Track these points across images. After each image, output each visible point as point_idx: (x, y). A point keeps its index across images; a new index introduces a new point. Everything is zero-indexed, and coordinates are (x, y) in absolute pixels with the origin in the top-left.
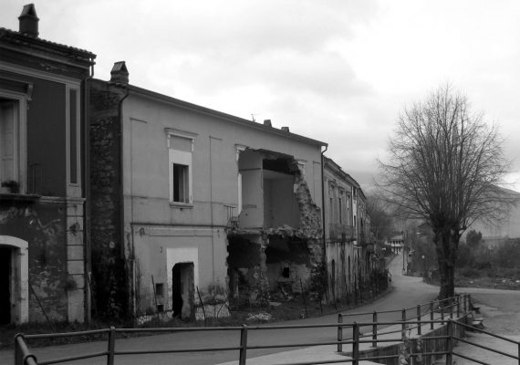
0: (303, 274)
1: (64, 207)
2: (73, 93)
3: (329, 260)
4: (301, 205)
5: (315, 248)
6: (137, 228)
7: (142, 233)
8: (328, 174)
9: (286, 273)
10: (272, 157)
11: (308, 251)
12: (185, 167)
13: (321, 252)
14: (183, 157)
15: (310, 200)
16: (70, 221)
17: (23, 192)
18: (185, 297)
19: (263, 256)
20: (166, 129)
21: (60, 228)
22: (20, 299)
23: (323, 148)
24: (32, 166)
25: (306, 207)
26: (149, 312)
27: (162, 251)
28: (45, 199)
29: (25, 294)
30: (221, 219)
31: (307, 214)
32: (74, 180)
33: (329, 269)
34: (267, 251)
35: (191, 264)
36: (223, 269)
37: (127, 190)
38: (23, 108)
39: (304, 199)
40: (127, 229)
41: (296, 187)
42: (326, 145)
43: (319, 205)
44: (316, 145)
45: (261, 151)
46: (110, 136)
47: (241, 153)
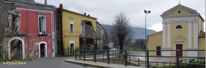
0: (92, 46)
1: (52, 36)
2: (52, 14)
3: (97, 44)
4: (92, 32)
5: (95, 41)
6: (65, 37)
7: (66, 38)
8: (98, 25)
9: (89, 46)
10: (87, 22)
11: (93, 42)
12: (72, 25)
13: (96, 42)
14: (72, 23)
15: (94, 31)
16: (53, 38)
17: (46, 34)
18: (72, 50)
19: (85, 42)
20: (69, 17)
21: (51, 40)
22: (46, 53)
23: (97, 20)
24: (47, 29)
25: (93, 32)
26: (67, 53)
27: (69, 41)
28: (49, 35)
29: (46, 52)
30: (78, 35)
31: (93, 34)
32: (53, 31)
33: (98, 45)
34: (86, 41)
35: (73, 44)
36: (78, 45)
37: (63, 30)
38: (45, 18)
39: (93, 30)
40: (63, 37)
41: (91, 28)
42: (97, 19)
43: (96, 32)
44: (95, 19)
45: (85, 21)
46: (60, 19)
47: (82, 21)
